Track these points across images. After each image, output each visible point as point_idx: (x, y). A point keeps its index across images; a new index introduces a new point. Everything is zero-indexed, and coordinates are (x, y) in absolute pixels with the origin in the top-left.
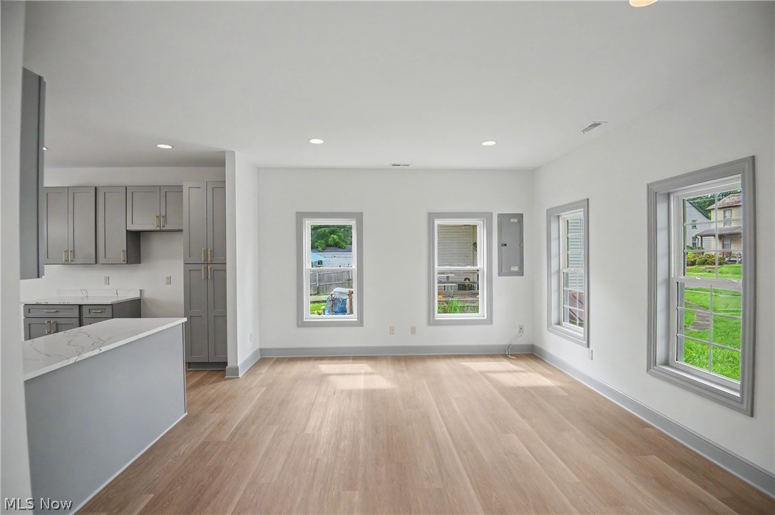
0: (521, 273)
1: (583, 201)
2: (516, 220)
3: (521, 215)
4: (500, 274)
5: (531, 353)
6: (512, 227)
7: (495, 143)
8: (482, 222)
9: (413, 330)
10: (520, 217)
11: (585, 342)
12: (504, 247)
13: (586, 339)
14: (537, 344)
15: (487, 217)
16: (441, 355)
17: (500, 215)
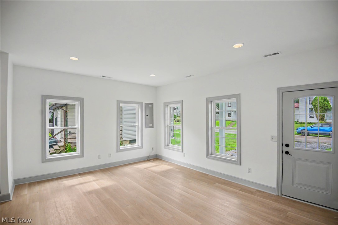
0: (152, 127)
1: (181, 101)
2: (151, 106)
3: (153, 104)
4: (145, 127)
5: (156, 158)
6: (149, 108)
7: (155, 75)
8: (138, 106)
9: (110, 155)
10: (152, 104)
11: (182, 151)
12: (147, 116)
13: (182, 149)
14: (158, 154)
15: (141, 104)
16: (123, 165)
17: (145, 103)
